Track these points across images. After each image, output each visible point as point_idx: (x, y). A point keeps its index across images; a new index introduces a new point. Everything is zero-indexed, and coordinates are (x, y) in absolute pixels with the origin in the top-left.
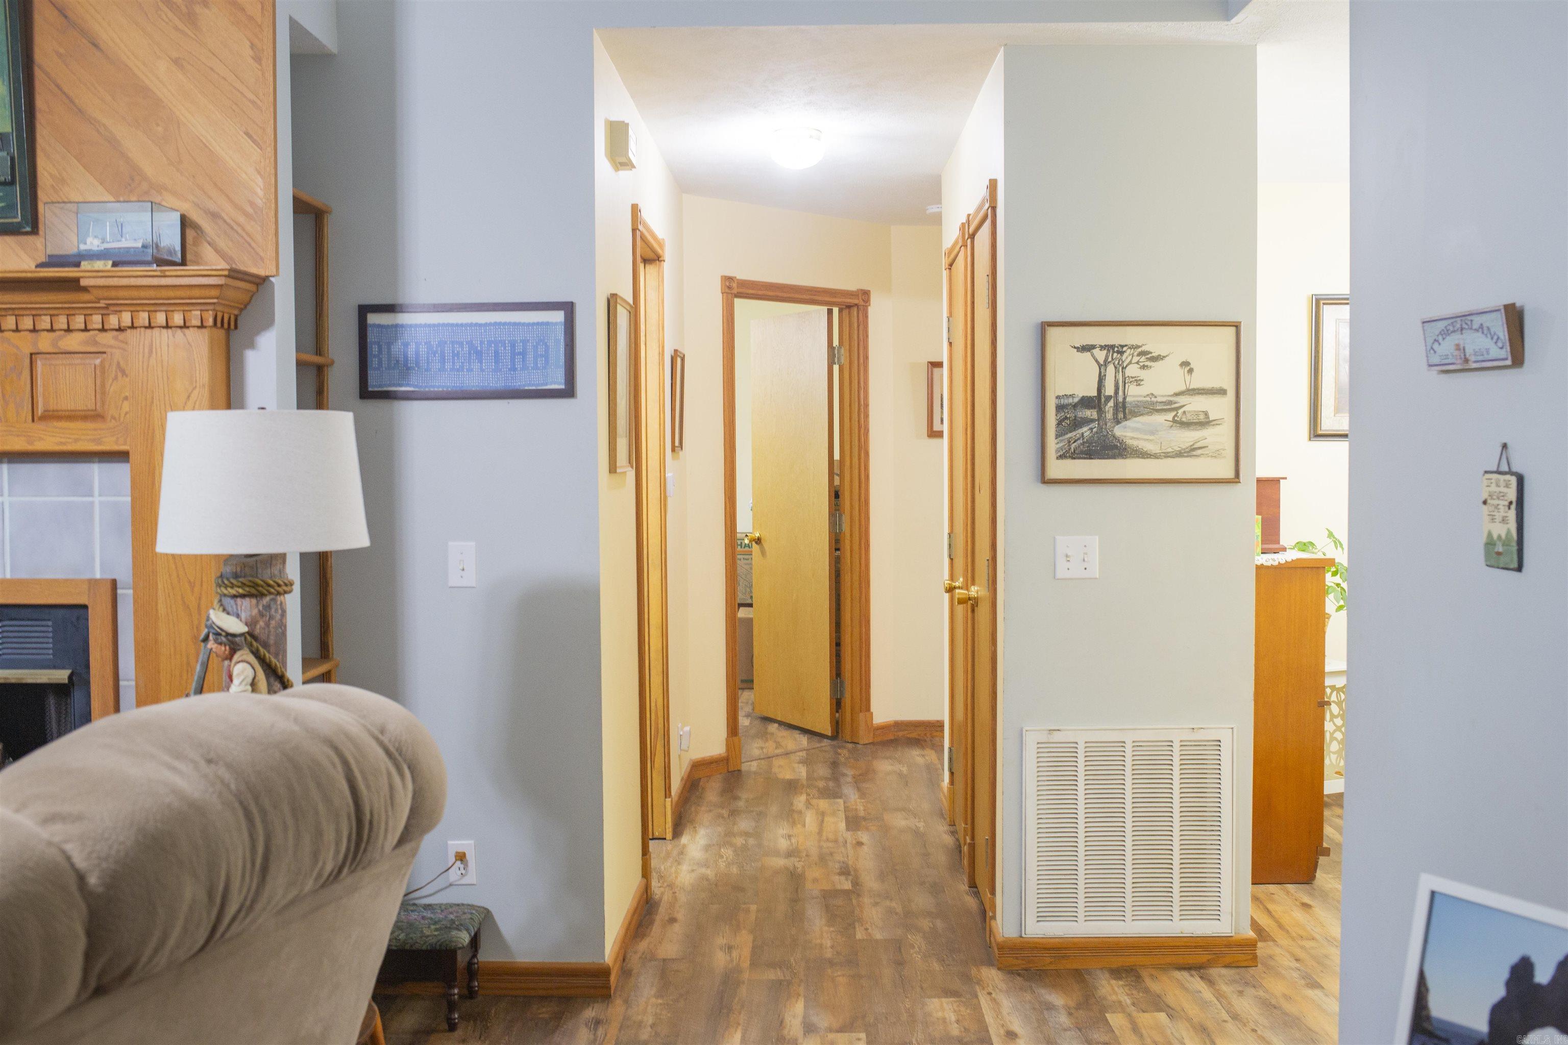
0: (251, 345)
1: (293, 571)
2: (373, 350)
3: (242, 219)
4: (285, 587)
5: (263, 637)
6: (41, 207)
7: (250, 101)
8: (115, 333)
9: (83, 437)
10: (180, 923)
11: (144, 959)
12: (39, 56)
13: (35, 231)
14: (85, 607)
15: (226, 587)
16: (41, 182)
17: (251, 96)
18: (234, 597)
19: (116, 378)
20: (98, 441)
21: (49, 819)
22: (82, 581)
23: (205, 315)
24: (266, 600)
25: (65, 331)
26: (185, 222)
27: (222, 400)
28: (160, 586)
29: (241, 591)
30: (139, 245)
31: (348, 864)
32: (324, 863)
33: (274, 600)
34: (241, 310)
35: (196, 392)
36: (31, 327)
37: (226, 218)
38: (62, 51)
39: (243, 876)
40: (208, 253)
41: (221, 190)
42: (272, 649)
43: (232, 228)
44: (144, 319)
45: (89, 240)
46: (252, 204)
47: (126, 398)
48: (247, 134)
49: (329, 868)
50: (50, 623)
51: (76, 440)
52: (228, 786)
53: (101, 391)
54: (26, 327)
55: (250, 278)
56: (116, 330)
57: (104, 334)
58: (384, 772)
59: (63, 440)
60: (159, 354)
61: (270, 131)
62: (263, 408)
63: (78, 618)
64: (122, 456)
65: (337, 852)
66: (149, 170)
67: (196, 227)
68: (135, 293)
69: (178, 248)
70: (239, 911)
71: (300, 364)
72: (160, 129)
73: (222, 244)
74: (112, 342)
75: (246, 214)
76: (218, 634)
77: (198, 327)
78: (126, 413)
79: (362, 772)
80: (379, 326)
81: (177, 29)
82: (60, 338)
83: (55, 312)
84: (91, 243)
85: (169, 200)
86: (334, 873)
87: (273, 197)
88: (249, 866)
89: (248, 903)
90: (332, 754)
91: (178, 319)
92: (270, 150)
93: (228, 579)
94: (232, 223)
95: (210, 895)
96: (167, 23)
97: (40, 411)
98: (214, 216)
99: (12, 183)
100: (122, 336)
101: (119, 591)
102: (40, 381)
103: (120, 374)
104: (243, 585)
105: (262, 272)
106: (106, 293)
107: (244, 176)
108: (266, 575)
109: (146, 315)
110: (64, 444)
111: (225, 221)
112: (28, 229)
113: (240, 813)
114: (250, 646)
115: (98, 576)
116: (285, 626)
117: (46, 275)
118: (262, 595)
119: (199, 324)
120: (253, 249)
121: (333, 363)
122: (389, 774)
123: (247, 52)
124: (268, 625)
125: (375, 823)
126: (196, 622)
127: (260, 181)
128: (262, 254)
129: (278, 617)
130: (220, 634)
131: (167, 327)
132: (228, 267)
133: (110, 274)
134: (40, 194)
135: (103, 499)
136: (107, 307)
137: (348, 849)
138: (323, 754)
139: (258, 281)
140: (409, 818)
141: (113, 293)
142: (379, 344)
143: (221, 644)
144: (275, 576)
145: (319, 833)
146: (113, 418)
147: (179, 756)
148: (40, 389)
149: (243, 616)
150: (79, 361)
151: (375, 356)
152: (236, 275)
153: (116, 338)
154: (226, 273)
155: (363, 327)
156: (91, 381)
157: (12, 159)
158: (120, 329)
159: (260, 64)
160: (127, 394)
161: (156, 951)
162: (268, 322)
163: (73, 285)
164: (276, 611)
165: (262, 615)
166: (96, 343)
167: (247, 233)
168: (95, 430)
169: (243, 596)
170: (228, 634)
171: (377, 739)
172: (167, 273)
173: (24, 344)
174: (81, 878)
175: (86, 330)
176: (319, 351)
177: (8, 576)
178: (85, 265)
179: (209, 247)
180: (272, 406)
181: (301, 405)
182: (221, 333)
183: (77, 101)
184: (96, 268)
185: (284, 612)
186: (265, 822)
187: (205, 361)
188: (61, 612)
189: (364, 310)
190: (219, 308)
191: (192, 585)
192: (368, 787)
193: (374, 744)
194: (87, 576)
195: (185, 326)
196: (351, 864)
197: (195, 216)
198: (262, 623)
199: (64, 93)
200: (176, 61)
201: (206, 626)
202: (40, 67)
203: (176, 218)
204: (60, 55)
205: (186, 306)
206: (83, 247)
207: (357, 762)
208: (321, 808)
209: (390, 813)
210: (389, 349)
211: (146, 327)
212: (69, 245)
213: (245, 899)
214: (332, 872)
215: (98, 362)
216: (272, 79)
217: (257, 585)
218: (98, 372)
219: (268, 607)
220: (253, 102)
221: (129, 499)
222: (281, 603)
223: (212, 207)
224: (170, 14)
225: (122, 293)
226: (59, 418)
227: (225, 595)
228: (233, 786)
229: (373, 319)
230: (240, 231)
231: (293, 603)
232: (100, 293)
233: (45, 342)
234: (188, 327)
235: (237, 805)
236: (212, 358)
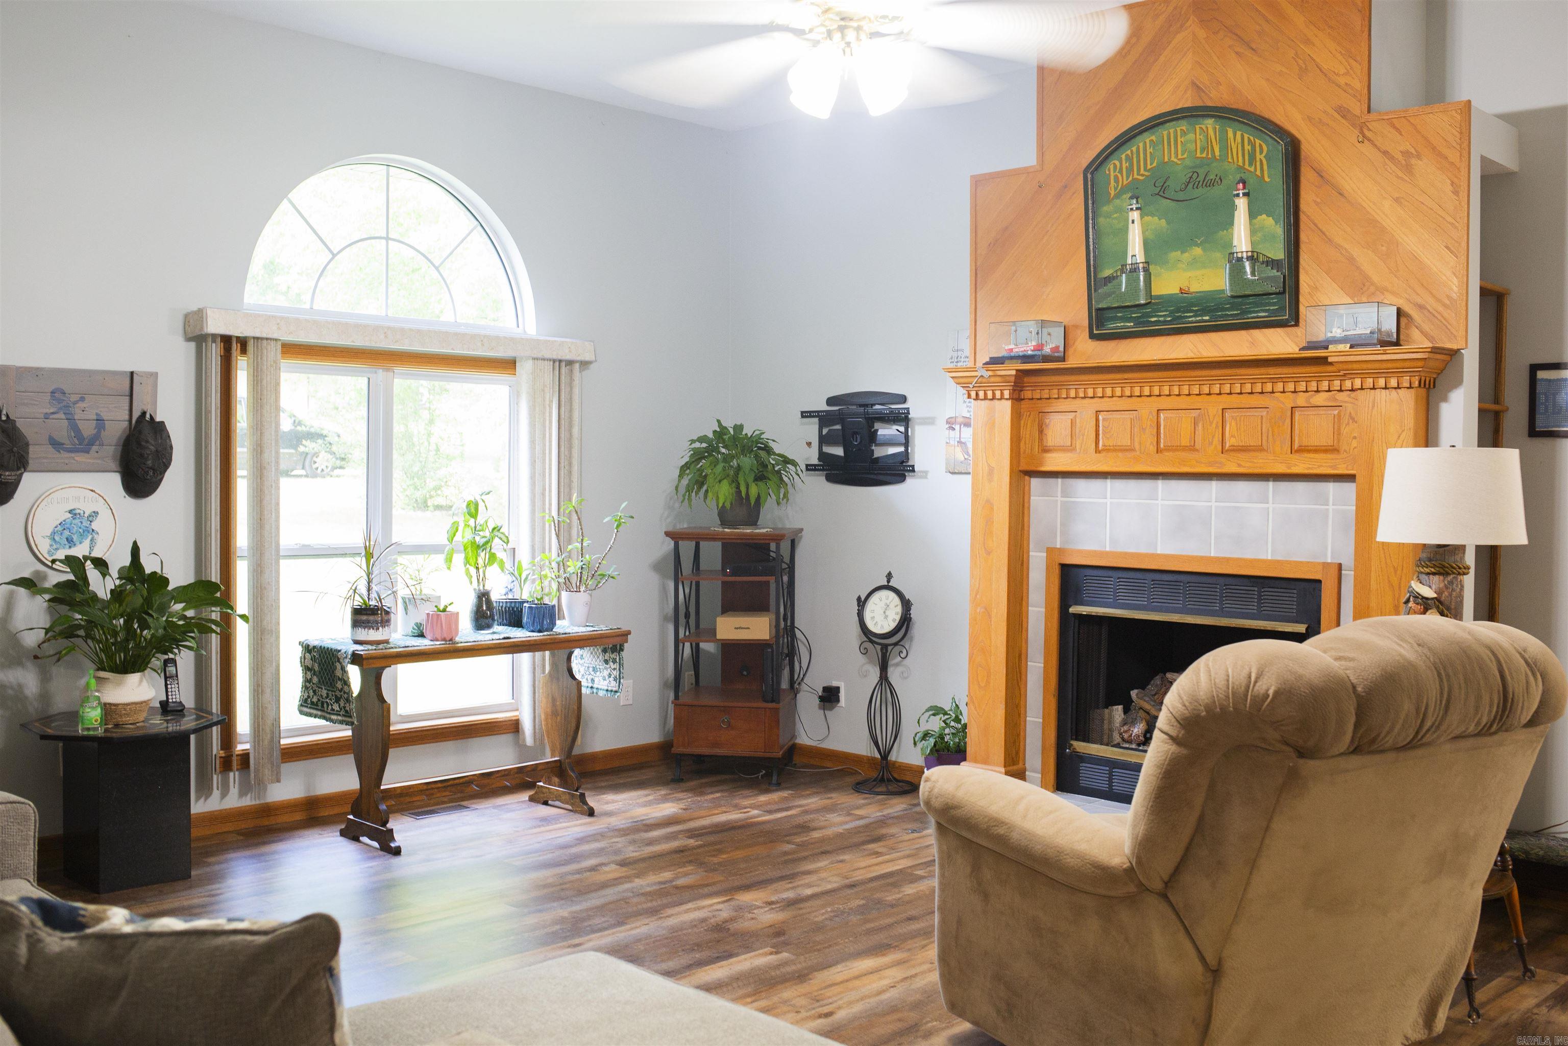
0: (1445, 399)
1: (1470, 559)
2: (1541, 398)
3: (1441, 309)
4: (1465, 570)
5: (1447, 603)
6: (1302, 309)
7: (1449, 223)
8: (1349, 392)
9: (1324, 464)
10: (1401, 721)
11: (1382, 735)
12: (1303, 206)
13: (1297, 324)
14: (1319, 581)
15: (1423, 567)
16: (1301, 291)
17: (1450, 219)
18: (1428, 574)
19: (1348, 424)
20: (1334, 467)
21: (1338, 659)
22: (1319, 563)
23: (1413, 379)
24: (1450, 578)
25: (1315, 391)
26: (1400, 313)
27: (1423, 442)
28: (1373, 569)
29: (1433, 570)
30: (1369, 332)
31: (1497, 721)
32: (1482, 716)
33: (1456, 578)
34: (1439, 374)
35: (1404, 434)
36: (1293, 390)
37: (1429, 308)
38: (1318, 200)
39: (1435, 706)
40: (1415, 334)
41: (1427, 289)
42: (1453, 612)
43: (1434, 316)
44: (1370, 383)
45: (1334, 330)
46: (1448, 297)
47: (1355, 438)
48: (1447, 247)
49: (1484, 720)
50: (1295, 591)
51: (1320, 466)
52: (1429, 659)
53: (1337, 433)
54: (1290, 390)
55: (1447, 352)
56: (1350, 390)
57: (1341, 393)
58: (1524, 673)
59: (1311, 466)
60: (1379, 407)
61: (1464, 244)
62: (1453, 446)
63: (1314, 589)
64: (1351, 478)
65: (1490, 711)
66: (1376, 278)
67: (1408, 316)
68: (1365, 366)
69: (1394, 330)
70: (1432, 726)
71: (1481, 411)
72: (1384, 248)
73: (1426, 327)
74: (1347, 399)
75: (1444, 305)
76: (1416, 597)
77: (1408, 388)
78: (1355, 448)
79: (1509, 669)
80: (1546, 380)
81: (1398, 177)
82: (1312, 396)
83: (1309, 379)
84: (1336, 332)
85: (1389, 298)
86: (1488, 725)
87: (1465, 291)
88: (1438, 702)
89: (1437, 723)
90: (1490, 655)
91: (1393, 382)
92: (1463, 258)
93: (1424, 562)
94: (1434, 312)
95: (1418, 710)
96: (1391, 174)
97: (1296, 446)
98: (1421, 307)
99: (1284, 292)
100: (1353, 394)
101: (1343, 572)
102: (1296, 426)
103: (1351, 421)
104: (1434, 566)
105: (1455, 347)
106: (1345, 367)
107: (1444, 278)
108: (1451, 560)
109: (1371, 380)
110: (1311, 469)
111: (1429, 311)
112: (1293, 323)
113: (1435, 673)
114: (1438, 608)
115: (1329, 561)
116: (1463, 597)
117: (1306, 355)
118: (1448, 574)
119: (1408, 386)
120: (1449, 330)
121: (1507, 409)
122: (1526, 675)
123: (1449, 188)
124: (1450, 595)
125: (1515, 701)
126: (1397, 595)
127: (1455, 281)
128: (1455, 333)
129: (1458, 590)
130: (1417, 597)
131: (1386, 388)
132: (1431, 345)
133: (1348, 353)
134: (1301, 299)
135: (1335, 507)
136: (1345, 375)
137: (1497, 712)
138: (1486, 654)
139: (1451, 353)
140: (1539, 707)
141: (1350, 366)
142: (1545, 394)
143: (1417, 604)
144: (1457, 562)
145: (1479, 698)
146: (1345, 451)
147: (1403, 640)
148: (1297, 432)
149: (1434, 587)
150: (1324, 412)
151: (1542, 404)
152: (1436, 351)
153: (1349, 396)
154: (1429, 350)
155: (1533, 381)
156: (1331, 425)
157: (1284, 277)
158: (1352, 390)
159: (1458, 196)
160: (1356, 435)
161: (1388, 733)
162: (1458, 382)
163: (1323, 361)
164: (1457, 586)
165: (1446, 587)
166: (1336, 400)
167: (1445, 319)
168: (1332, 459)
169: (1434, 574)
170: (1423, 598)
171: (1520, 654)
172: (1388, 352)
173: (1288, 401)
174: (1354, 687)
175: (1329, 391)
176: (1497, 400)
177: (1269, 558)
178: (1332, 348)
179: (1416, 330)
180: (1459, 445)
181: (1481, 444)
182: (1423, 391)
183: (1327, 233)
184: (1339, 350)
185: (1462, 586)
186: (1448, 680)
187: (1412, 412)
188: (1303, 584)
189: (1534, 369)
190: (1422, 374)
191: (1396, 570)
192: (1512, 678)
193: (1518, 656)
194: (1322, 560)
195: (1398, 388)
196: (1498, 723)
197: (1407, 308)
198: (1446, 593)
199: (1320, 229)
200: (1397, 200)
201: (1408, 592)
202: (1304, 212)
203: (1394, 310)
204: (1317, 204)
205: (1399, 374)
206: (1329, 335)
207: (1506, 662)
208: (1482, 682)
209: (1526, 698)
210: (1554, 399)
211: (1371, 389)
212: (1321, 335)
213: (1435, 720)
214: (1487, 723)
215: (1336, 412)
216: (1466, 206)
217: (1444, 566)
218: (1336, 420)
219: (1451, 583)
220: (1452, 224)
221: (1354, 508)
222: (1461, 581)
223: (1419, 301)
224: (1394, 167)
225: (1355, 366)
226: (1309, 451)
227: (1422, 573)
228: (1431, 659)
229: (1541, 375)
230: (1439, 317)
231: (1469, 582)
232: (1341, 366)
233: (1301, 400)
234: (1400, 388)
235: (1433, 668)
236: (1416, 409)
